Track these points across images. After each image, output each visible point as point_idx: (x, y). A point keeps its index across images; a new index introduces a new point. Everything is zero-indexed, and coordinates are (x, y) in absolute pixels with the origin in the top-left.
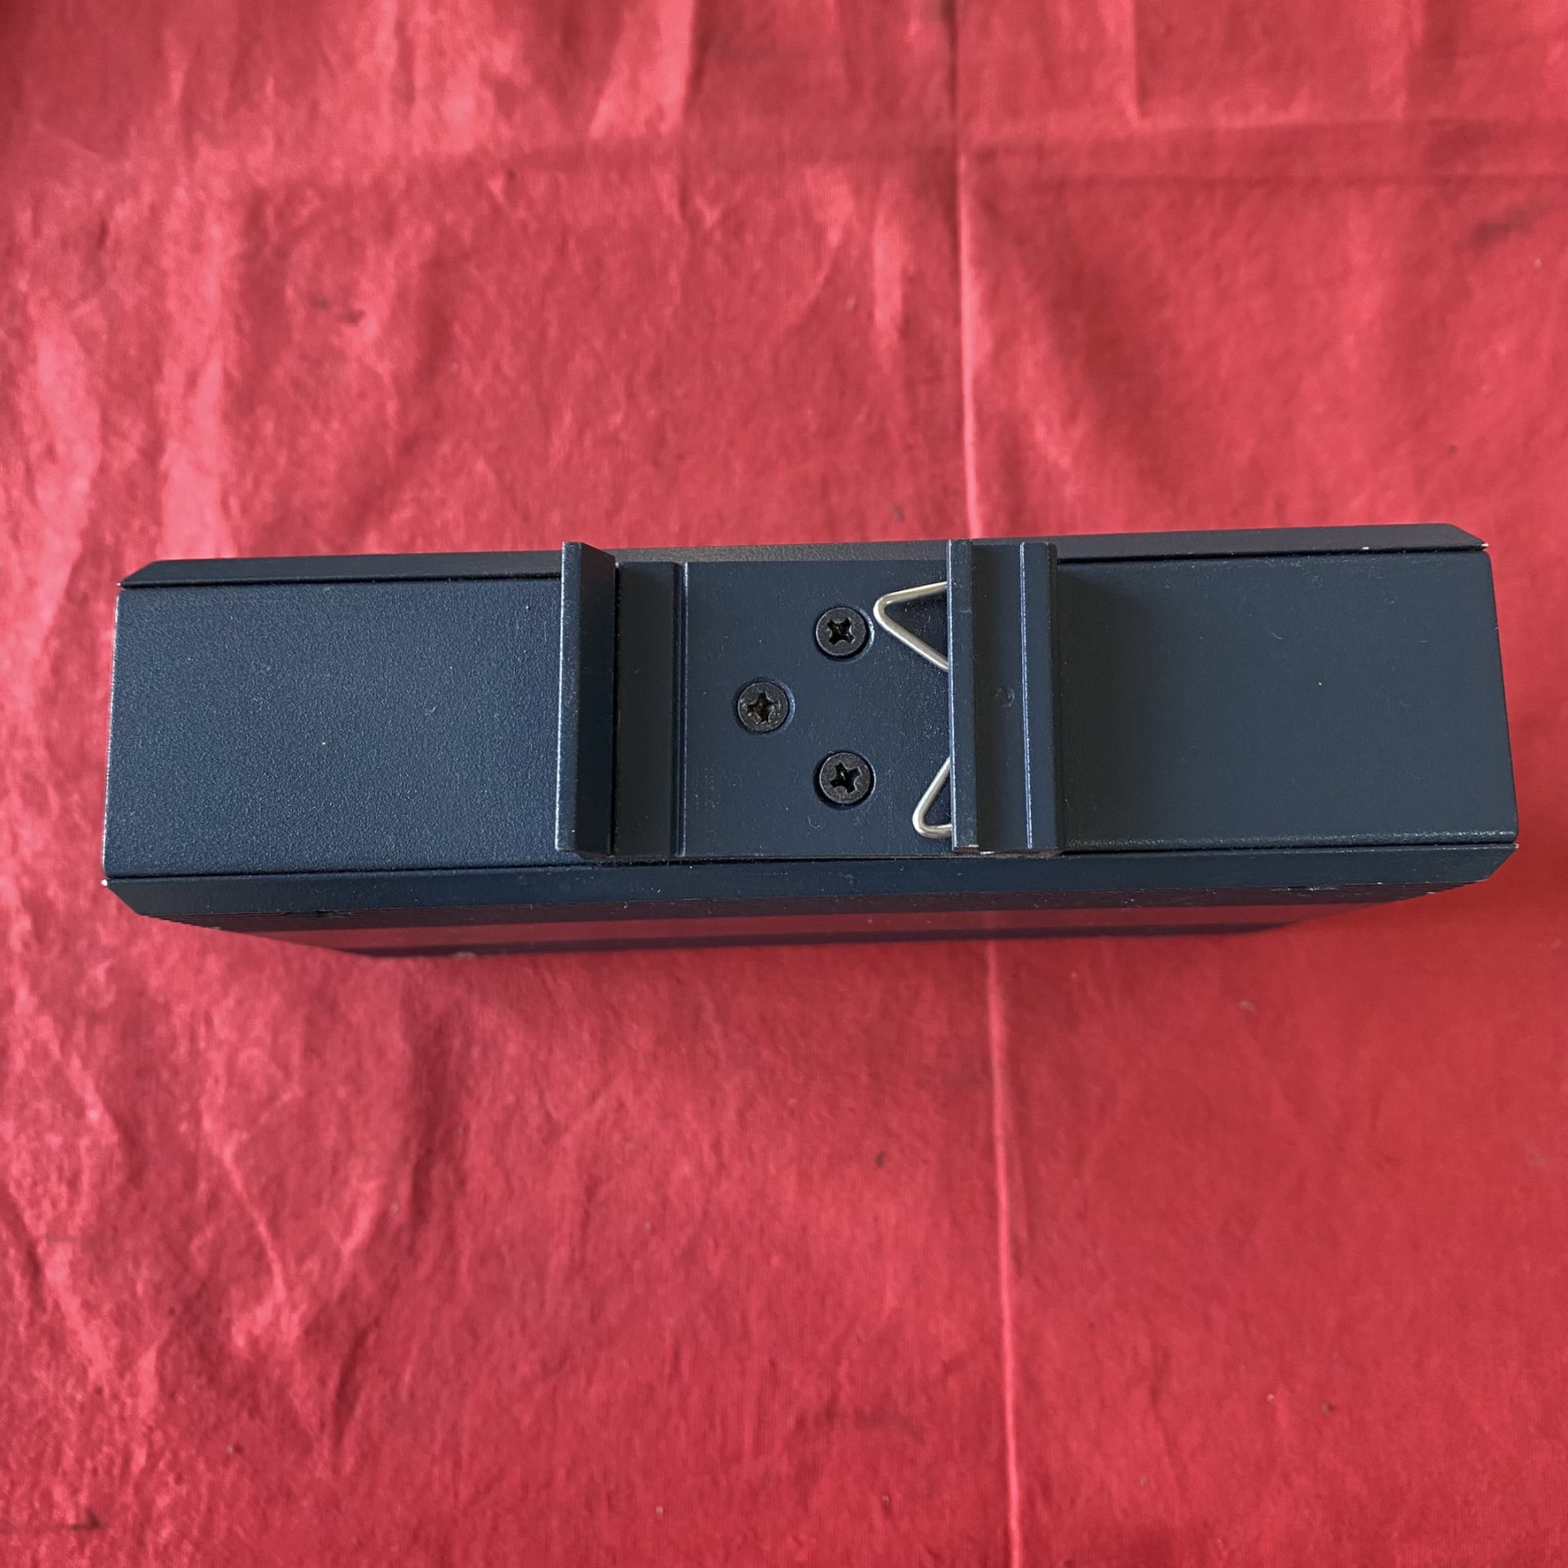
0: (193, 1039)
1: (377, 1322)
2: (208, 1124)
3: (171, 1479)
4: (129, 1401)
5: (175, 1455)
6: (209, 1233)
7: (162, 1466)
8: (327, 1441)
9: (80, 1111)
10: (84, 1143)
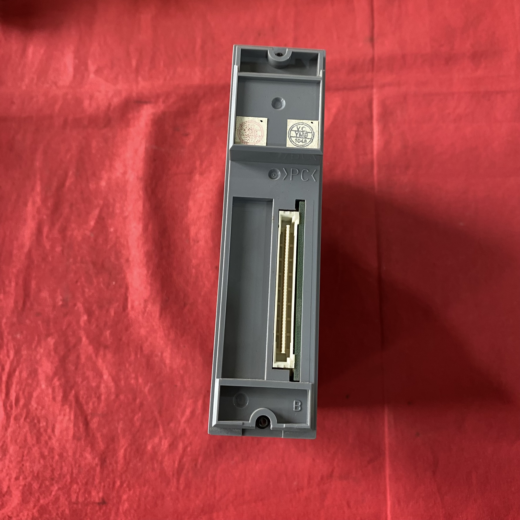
1: (191, 444)
2: (140, 380)
3: (127, 489)
4: (115, 465)
5: (129, 482)
6: (140, 415)
7: (125, 485)
8: (175, 480)
9: (101, 376)
10: (103, 385)
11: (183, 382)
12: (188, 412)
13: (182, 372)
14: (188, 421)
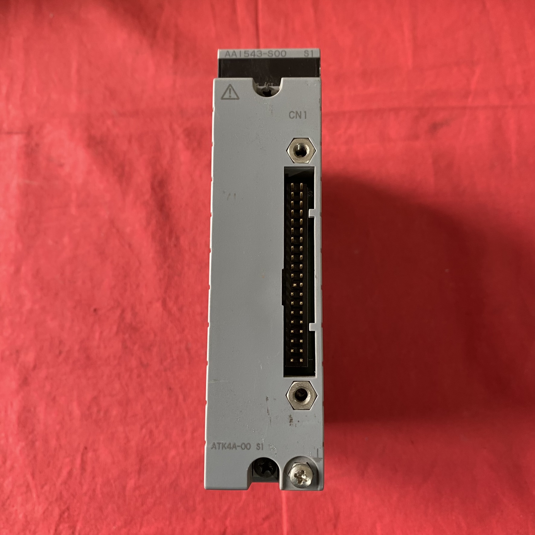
0: (6, 411)
1: (68, 509)
2: (11, 440)
6: (10, 479)
11: (58, 439)
12: (65, 473)
13: (58, 427)
14: (65, 483)
